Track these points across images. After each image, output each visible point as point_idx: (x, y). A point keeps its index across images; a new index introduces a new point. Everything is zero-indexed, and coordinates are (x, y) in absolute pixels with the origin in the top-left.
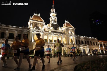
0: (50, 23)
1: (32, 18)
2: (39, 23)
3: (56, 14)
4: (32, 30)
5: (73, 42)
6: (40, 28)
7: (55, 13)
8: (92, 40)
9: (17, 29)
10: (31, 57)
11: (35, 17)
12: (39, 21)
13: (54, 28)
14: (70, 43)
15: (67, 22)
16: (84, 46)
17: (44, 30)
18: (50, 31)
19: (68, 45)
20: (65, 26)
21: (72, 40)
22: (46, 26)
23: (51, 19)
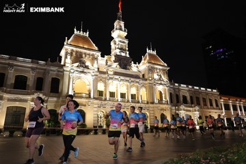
0: (113, 53)
1: (69, 41)
2: (85, 54)
3: (126, 34)
4: (68, 69)
5: (164, 99)
6: (88, 63)
7: (125, 31)
8: (207, 94)
9: (35, 66)
11: (78, 38)
12: (86, 49)
13: (120, 65)
14: (156, 101)
15: (151, 52)
16: (189, 109)
17: (98, 69)
18: (112, 73)
19: (151, 105)
20: (146, 61)
21: (161, 93)
22: (102, 61)
23: (115, 44)
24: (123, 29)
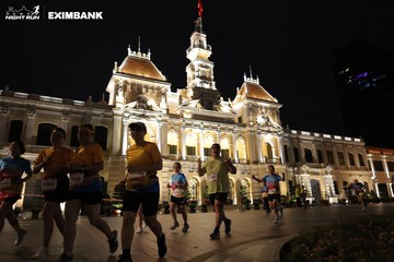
0: (190, 84)
1: (121, 67)
2: (146, 87)
3: (210, 53)
4: (121, 112)
5: (274, 156)
6: (151, 102)
7: (208, 48)
8: (345, 145)
9: (68, 108)
10: (119, 211)
11: (134, 62)
12: (147, 79)
13: (202, 103)
14: (262, 160)
15: (251, 80)
16: (316, 170)
17: (168, 110)
18: (189, 116)
19: (254, 166)
20: (243, 96)
21: (269, 146)
22: (173, 98)
23: (193, 70)
24: (205, 45)
